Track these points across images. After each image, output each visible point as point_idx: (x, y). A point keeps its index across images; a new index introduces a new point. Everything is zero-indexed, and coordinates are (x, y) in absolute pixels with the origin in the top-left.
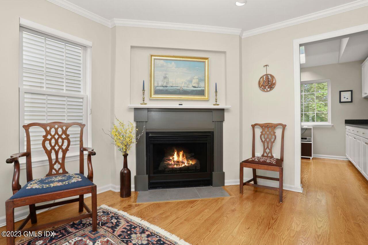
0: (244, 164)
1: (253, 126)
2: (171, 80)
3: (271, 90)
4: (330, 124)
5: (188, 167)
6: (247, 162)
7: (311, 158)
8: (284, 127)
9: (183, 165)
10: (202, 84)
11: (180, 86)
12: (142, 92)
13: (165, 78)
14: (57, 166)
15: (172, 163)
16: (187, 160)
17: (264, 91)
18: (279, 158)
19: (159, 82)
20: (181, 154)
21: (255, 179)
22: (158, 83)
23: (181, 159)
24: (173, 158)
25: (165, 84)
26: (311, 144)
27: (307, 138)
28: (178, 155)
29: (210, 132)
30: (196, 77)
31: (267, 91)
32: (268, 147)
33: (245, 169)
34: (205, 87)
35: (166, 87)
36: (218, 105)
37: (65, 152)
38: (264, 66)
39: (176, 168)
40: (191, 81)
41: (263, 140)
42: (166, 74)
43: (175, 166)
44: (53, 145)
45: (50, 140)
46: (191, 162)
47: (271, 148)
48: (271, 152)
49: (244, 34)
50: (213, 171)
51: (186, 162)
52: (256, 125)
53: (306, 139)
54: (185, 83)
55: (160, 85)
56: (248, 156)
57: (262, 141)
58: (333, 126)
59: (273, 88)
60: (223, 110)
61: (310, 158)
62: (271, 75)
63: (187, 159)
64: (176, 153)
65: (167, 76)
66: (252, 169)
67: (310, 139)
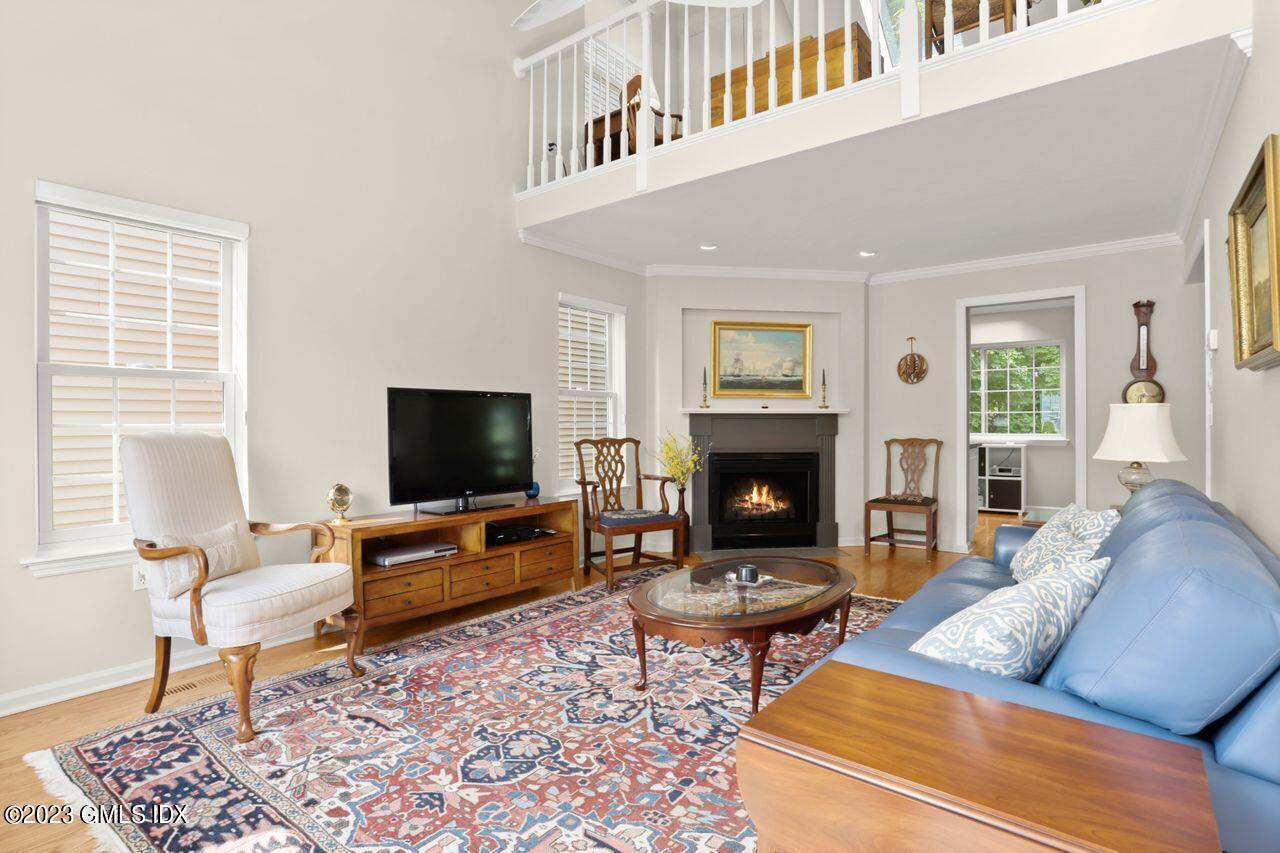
0: (871, 505)
1: (888, 444)
2: (746, 365)
3: (918, 381)
4: (1064, 438)
5: (775, 513)
6: (877, 501)
7: (1020, 512)
8: (940, 444)
9: (768, 510)
10: (799, 371)
11: (762, 373)
12: (702, 386)
13: (737, 360)
14: (612, 500)
15: (750, 506)
16: (775, 501)
17: (907, 381)
18: (931, 496)
19: (728, 368)
20: (765, 490)
21: (890, 535)
22: (725, 371)
23: (764, 499)
24: (751, 498)
25: (737, 372)
26: (1020, 482)
27: (1013, 469)
28: (760, 494)
29: (811, 454)
30: (789, 359)
31: (913, 383)
32: (912, 480)
33: (873, 513)
34: (804, 376)
35: (739, 376)
36: (827, 407)
37: (619, 480)
38: (908, 340)
39: (755, 515)
40: (780, 366)
41: (905, 467)
42: (738, 355)
43: (755, 512)
44: (606, 469)
45: (603, 463)
46: (781, 505)
47: (918, 481)
48: (917, 487)
49: (872, 279)
50: (818, 520)
51: (772, 504)
52: (893, 441)
53: (1009, 471)
54: (771, 369)
55: (728, 372)
56: (879, 492)
57: (903, 470)
58: (1069, 442)
59: (923, 378)
60: (834, 417)
61: (1017, 514)
62: (919, 356)
63: (777, 499)
64: (755, 489)
65: (740, 357)
66: (884, 513)
67: (1019, 471)
